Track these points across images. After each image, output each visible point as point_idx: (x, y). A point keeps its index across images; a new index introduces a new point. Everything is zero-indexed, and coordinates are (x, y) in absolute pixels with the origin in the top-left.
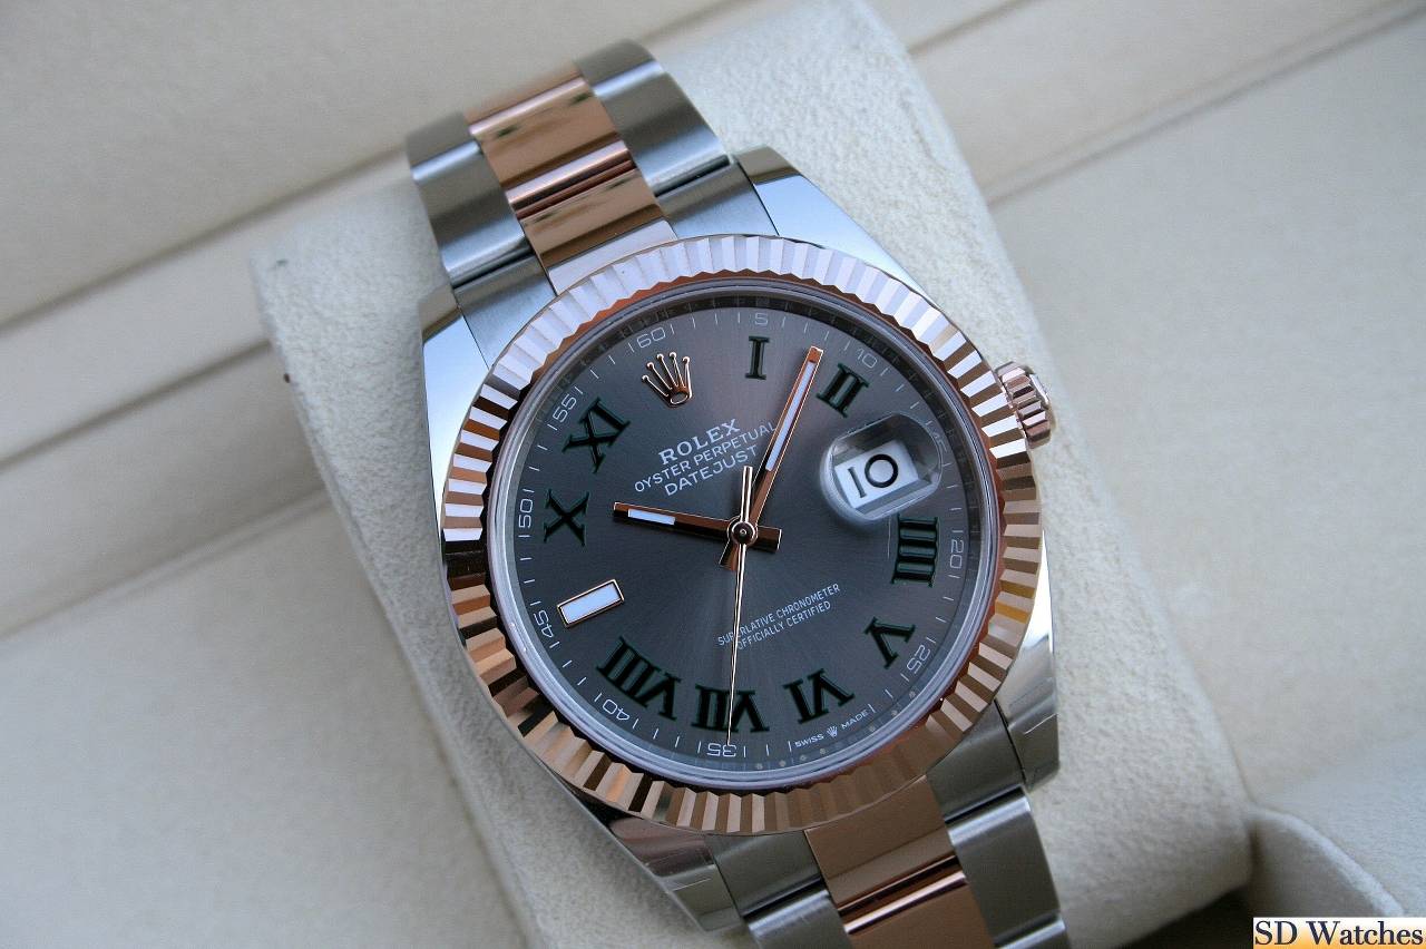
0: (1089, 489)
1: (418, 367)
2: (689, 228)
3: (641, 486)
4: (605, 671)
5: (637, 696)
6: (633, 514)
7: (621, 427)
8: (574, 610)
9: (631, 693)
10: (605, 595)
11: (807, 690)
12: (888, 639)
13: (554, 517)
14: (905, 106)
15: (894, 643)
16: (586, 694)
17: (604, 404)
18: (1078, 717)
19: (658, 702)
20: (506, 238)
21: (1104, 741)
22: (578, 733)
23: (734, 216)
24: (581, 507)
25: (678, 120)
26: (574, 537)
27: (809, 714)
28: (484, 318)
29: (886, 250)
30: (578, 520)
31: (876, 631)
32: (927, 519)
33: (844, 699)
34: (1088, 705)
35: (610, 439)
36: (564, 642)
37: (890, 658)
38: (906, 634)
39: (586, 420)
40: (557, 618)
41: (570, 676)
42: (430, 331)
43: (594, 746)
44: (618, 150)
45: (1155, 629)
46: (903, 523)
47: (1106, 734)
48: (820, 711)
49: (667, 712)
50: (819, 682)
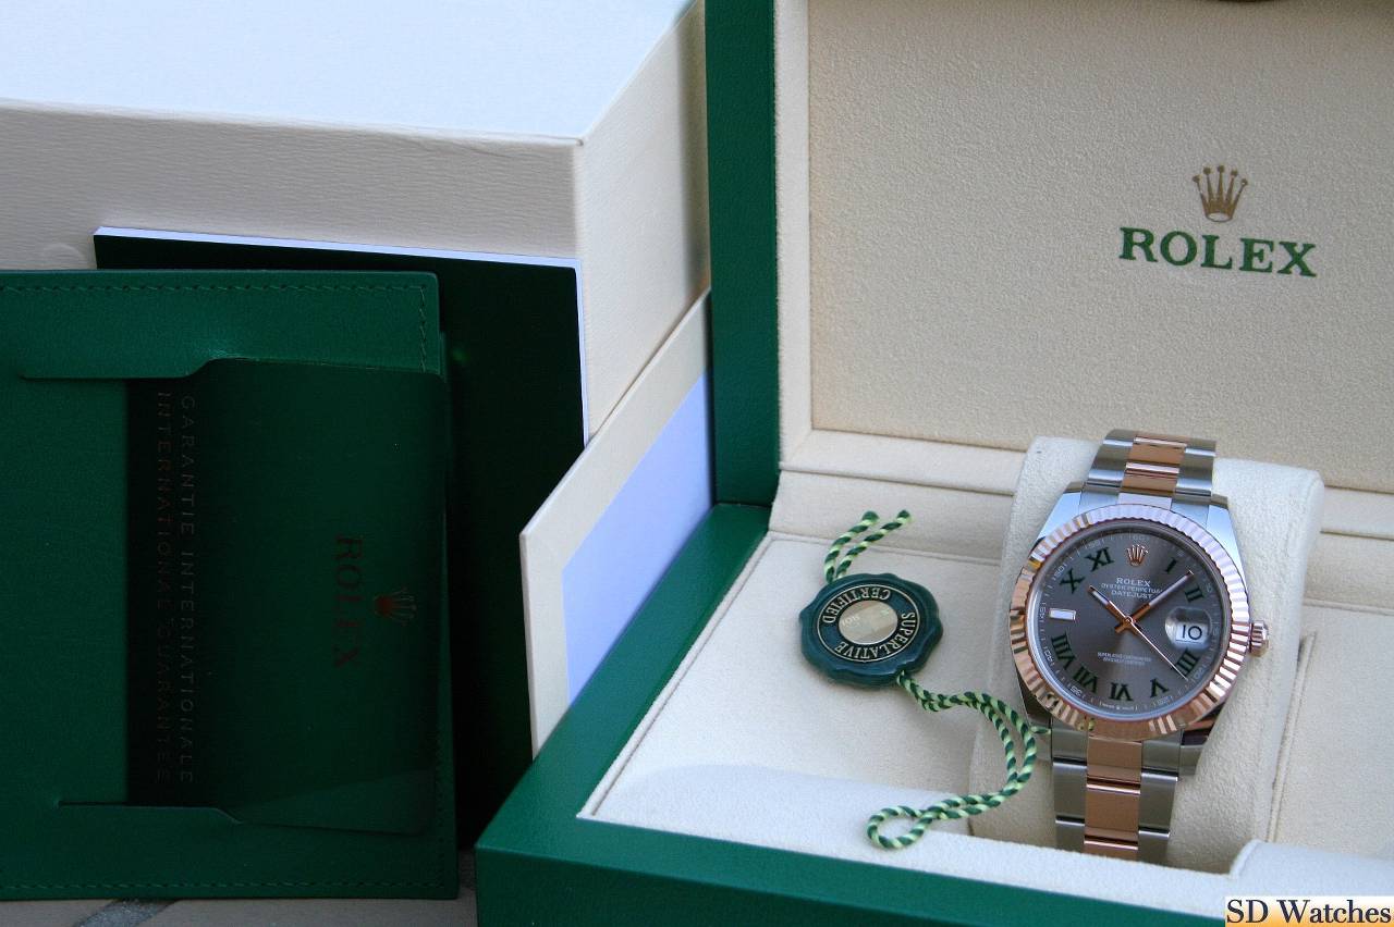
0: (1267, 699)
1: (1055, 501)
2: (1176, 508)
3: (1105, 585)
4: (1053, 640)
5: (1059, 655)
6: (1095, 593)
7: (1109, 561)
8: (1055, 614)
9: (1058, 653)
10: (1069, 615)
11: (1119, 689)
12: (1158, 689)
13: (1067, 578)
14: (1290, 525)
15: (1158, 690)
16: (1042, 645)
17: (1109, 551)
18: (1211, 776)
19: (1064, 662)
20: (1117, 477)
21: (1215, 789)
22: (1033, 661)
23: (1195, 512)
24: (1080, 581)
25: (1203, 471)
26: (1070, 589)
27: (1115, 697)
28: (1088, 496)
29: (1240, 552)
30: (1076, 584)
31: (1155, 684)
32: (1196, 656)
33: (1129, 699)
34: (1217, 775)
35: (1103, 564)
36: (1045, 623)
37: (1154, 694)
38: (1164, 690)
39: (1099, 553)
40: (1048, 613)
41: (1040, 635)
42: (1069, 490)
43: (1037, 669)
44: (1176, 471)
45: (1260, 764)
46: (1187, 652)
47: (1218, 788)
48: (1118, 698)
49: (1066, 667)
50: (1124, 689)
